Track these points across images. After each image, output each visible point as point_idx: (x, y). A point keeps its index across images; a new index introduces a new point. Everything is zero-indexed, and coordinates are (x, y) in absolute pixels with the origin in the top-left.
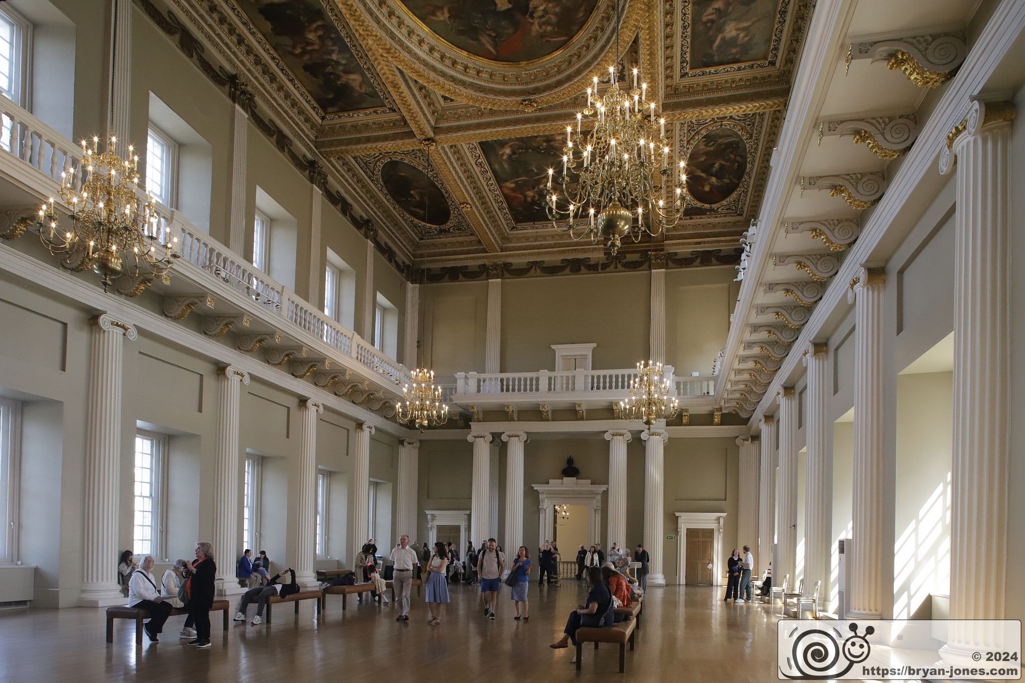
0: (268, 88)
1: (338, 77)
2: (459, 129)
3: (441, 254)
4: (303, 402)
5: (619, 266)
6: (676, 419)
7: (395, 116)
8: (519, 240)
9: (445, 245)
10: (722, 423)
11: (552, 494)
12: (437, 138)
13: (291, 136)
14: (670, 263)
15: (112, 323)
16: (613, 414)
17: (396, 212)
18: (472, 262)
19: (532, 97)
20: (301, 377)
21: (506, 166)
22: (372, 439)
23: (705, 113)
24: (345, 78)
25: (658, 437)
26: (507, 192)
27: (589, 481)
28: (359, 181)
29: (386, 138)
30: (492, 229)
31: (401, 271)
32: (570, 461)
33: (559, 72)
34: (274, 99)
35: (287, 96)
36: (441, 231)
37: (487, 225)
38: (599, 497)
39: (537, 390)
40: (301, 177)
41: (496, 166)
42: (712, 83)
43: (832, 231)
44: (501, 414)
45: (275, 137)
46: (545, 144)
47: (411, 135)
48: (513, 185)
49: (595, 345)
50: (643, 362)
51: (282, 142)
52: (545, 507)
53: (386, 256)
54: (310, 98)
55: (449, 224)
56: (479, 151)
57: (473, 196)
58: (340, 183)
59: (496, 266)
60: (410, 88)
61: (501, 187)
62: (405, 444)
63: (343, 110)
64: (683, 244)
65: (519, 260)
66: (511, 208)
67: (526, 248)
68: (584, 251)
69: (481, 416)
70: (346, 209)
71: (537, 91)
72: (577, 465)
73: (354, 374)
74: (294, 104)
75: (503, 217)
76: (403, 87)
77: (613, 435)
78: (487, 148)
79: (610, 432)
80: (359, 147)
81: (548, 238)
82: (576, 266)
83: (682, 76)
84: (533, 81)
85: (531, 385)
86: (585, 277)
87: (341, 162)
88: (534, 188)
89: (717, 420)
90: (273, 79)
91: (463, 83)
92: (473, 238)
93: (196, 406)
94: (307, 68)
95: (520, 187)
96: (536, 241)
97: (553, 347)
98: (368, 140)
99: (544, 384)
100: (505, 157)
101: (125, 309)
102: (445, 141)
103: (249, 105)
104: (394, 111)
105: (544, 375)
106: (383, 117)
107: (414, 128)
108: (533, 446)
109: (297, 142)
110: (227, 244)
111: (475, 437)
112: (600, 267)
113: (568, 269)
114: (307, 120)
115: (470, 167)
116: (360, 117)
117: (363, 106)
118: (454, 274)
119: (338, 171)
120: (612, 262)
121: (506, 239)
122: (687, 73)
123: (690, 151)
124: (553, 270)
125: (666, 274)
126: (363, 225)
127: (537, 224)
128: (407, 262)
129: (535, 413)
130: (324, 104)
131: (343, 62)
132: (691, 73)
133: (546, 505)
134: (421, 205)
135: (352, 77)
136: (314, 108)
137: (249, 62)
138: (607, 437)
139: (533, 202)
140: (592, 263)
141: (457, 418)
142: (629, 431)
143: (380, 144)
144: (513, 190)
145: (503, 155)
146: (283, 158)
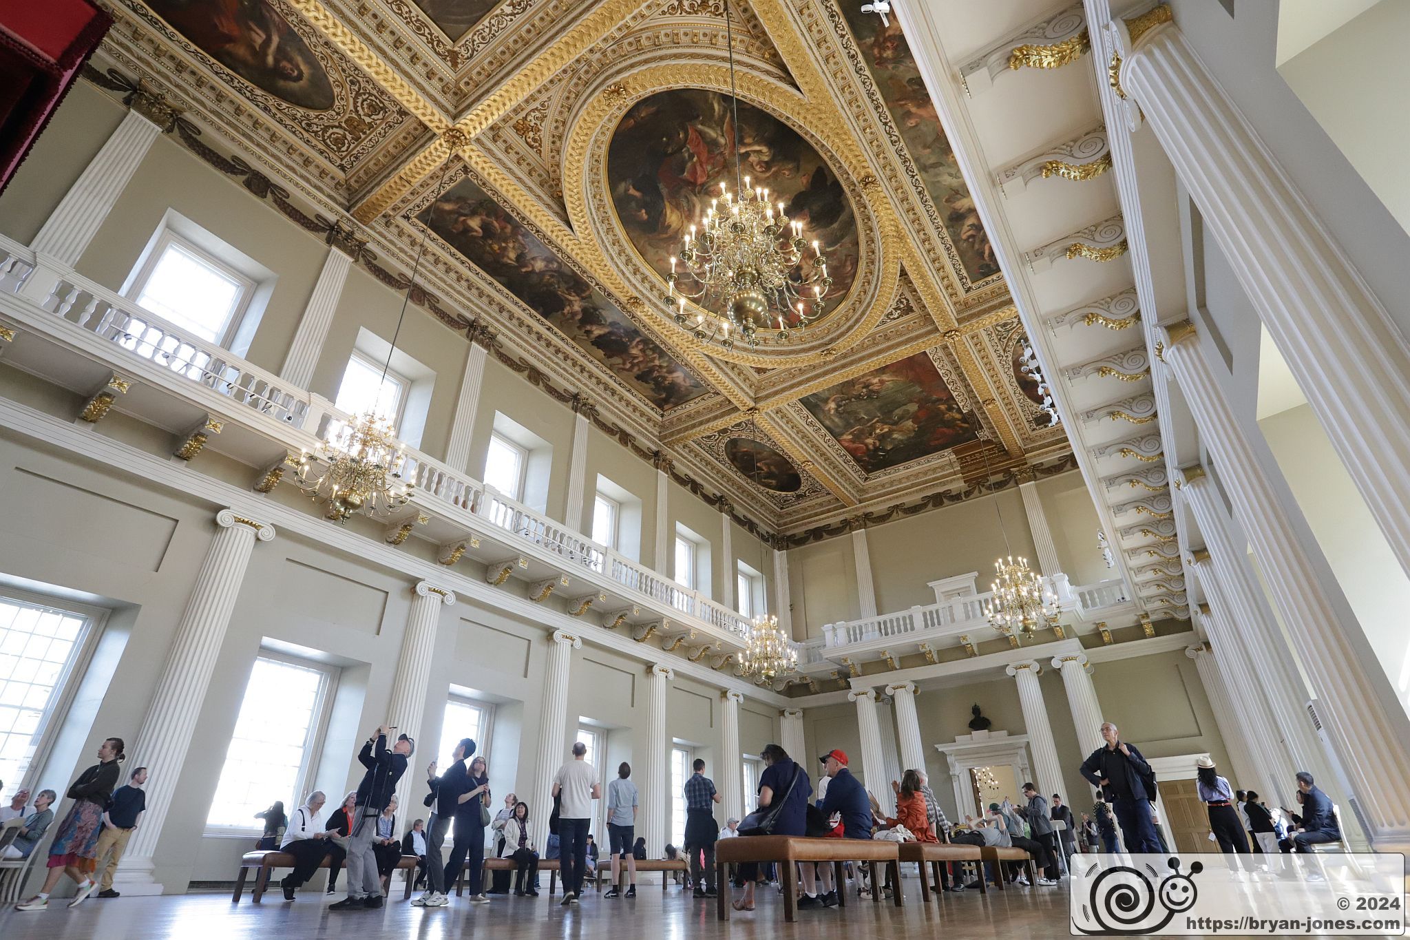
0: (610, 400)
1: (665, 378)
2: (776, 393)
3: (804, 518)
4: (649, 667)
5: (983, 489)
6: (1094, 639)
7: (719, 399)
8: (875, 488)
9: (805, 509)
10: (1157, 634)
11: (963, 754)
12: (758, 406)
13: (634, 434)
14: (1038, 474)
15: (430, 589)
16: (1009, 643)
17: (750, 486)
18: (834, 520)
19: (829, 347)
20: (642, 640)
21: (836, 420)
22: (742, 709)
23: (1002, 315)
24: (670, 378)
25: (1073, 662)
26: (846, 444)
27: (1005, 732)
28: (708, 463)
29: (716, 418)
30: (843, 483)
31: (767, 540)
32: (976, 710)
33: (847, 320)
34: (617, 408)
35: (628, 404)
36: (799, 497)
37: (837, 480)
38: (1023, 752)
39: (913, 629)
40: (648, 466)
41: (827, 423)
42: (1000, 288)
43: (1108, 310)
44: (879, 664)
45: (618, 436)
46: (864, 390)
47: (736, 409)
48: (850, 437)
49: (976, 574)
50: (1000, 560)
51: (625, 438)
52: (957, 773)
53: (747, 527)
54: (647, 401)
55: (803, 489)
56: (805, 412)
57: (813, 454)
58: (688, 467)
59: (857, 518)
60: (721, 369)
61: (839, 441)
62: (786, 714)
63: (676, 405)
64: (1047, 453)
65: (878, 508)
66: (857, 460)
67: (884, 494)
68: (944, 484)
69: (859, 669)
70: (695, 487)
71: (832, 340)
72: (986, 713)
73: (701, 634)
74: (635, 409)
75: (853, 471)
76: (714, 369)
77: (1016, 668)
78: (812, 404)
79: (1012, 665)
80: (694, 431)
81: (903, 481)
82: (937, 500)
83: (967, 292)
84: (828, 334)
85: (905, 625)
86: (949, 508)
87: (687, 450)
88: (871, 434)
89: (1149, 630)
90: (614, 393)
91: (765, 352)
92: (829, 497)
93: (522, 672)
94: (638, 378)
95: (857, 437)
96: (892, 486)
97: (930, 584)
98: (701, 423)
99: (919, 622)
100: (832, 412)
101: (445, 577)
102: (768, 407)
103: (590, 411)
104: (718, 394)
105: (917, 612)
106: (712, 401)
107: (736, 403)
108: (926, 698)
109: (639, 437)
110: (563, 522)
111: (856, 695)
112: (963, 496)
113: (931, 504)
114: (649, 420)
115: (801, 427)
116: (691, 407)
117: (692, 396)
118: (817, 534)
119: (685, 458)
120: (974, 488)
121: (862, 491)
122: (970, 288)
123: (1010, 358)
124: (914, 509)
125: (1037, 486)
126: (718, 501)
127: (889, 470)
128: (772, 532)
129: (917, 657)
130: (660, 404)
131: (665, 365)
132: (973, 286)
133: (959, 770)
134: (770, 475)
135: (675, 375)
136: (653, 409)
137: (592, 383)
138: (1010, 672)
139: (876, 449)
140: (954, 493)
141: (836, 677)
142: (1036, 660)
143: (711, 424)
144: (852, 441)
145: (829, 410)
146: (628, 452)
